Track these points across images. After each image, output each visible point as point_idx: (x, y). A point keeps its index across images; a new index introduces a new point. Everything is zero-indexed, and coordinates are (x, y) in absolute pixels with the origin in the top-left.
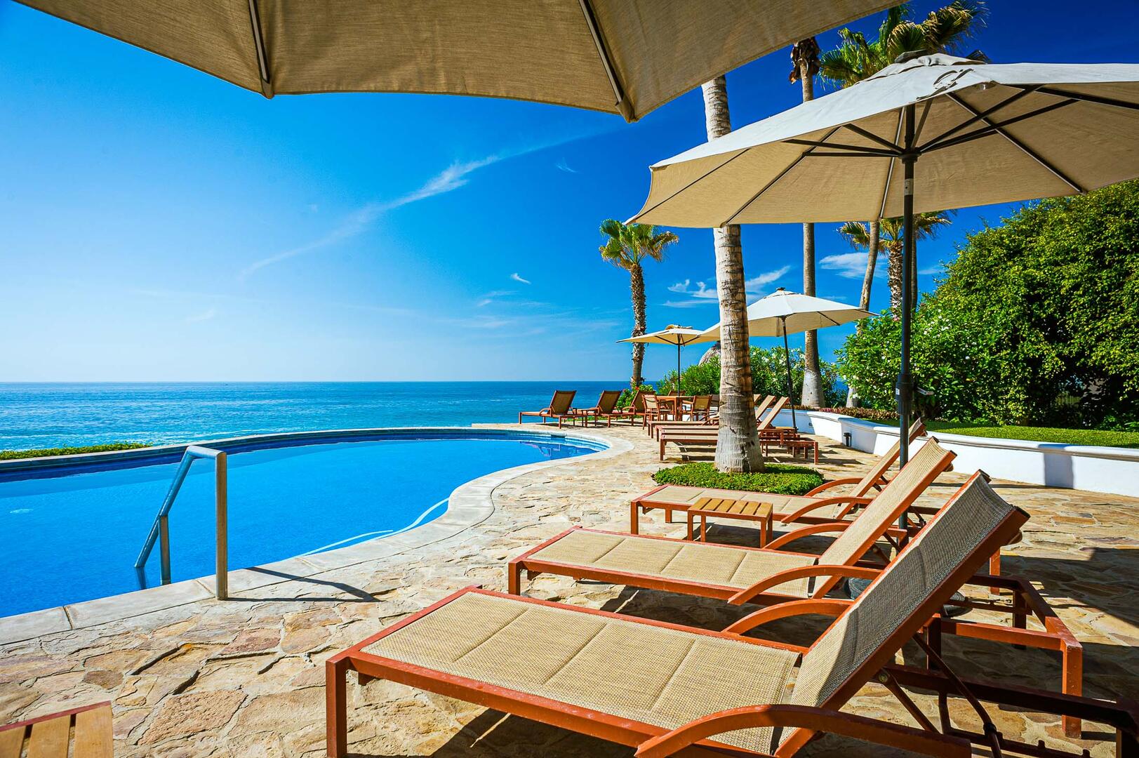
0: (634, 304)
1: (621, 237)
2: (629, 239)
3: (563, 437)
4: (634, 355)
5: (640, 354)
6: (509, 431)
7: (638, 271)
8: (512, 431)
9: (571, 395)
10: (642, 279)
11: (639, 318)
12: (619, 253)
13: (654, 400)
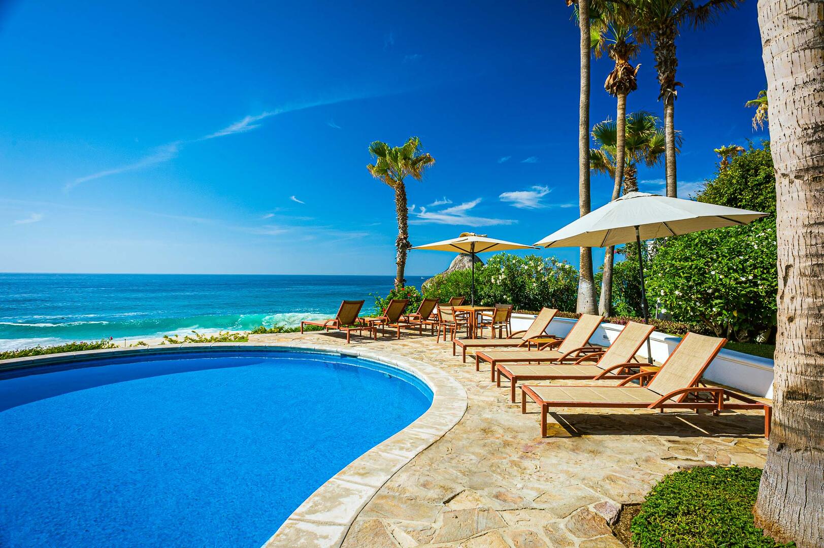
0: (398, 216)
1: (388, 157)
2: (395, 159)
3: (355, 357)
4: (398, 260)
5: (403, 258)
6: (291, 348)
7: (402, 187)
8: (294, 348)
9: (359, 305)
10: (405, 195)
11: (403, 227)
12: (386, 171)
13: (451, 312)
